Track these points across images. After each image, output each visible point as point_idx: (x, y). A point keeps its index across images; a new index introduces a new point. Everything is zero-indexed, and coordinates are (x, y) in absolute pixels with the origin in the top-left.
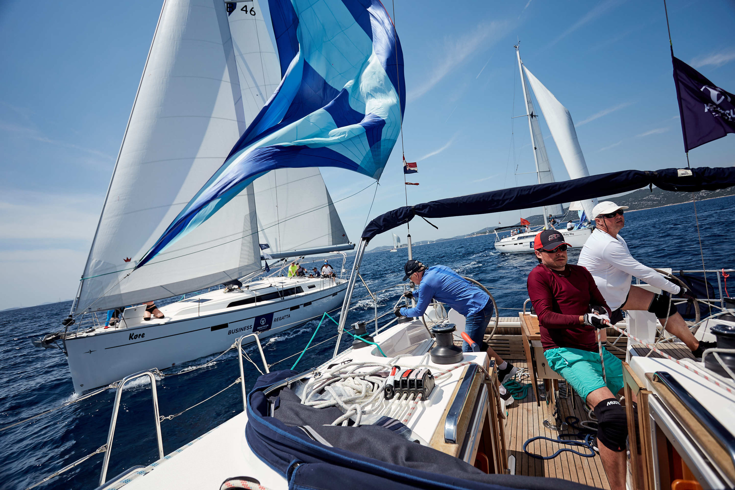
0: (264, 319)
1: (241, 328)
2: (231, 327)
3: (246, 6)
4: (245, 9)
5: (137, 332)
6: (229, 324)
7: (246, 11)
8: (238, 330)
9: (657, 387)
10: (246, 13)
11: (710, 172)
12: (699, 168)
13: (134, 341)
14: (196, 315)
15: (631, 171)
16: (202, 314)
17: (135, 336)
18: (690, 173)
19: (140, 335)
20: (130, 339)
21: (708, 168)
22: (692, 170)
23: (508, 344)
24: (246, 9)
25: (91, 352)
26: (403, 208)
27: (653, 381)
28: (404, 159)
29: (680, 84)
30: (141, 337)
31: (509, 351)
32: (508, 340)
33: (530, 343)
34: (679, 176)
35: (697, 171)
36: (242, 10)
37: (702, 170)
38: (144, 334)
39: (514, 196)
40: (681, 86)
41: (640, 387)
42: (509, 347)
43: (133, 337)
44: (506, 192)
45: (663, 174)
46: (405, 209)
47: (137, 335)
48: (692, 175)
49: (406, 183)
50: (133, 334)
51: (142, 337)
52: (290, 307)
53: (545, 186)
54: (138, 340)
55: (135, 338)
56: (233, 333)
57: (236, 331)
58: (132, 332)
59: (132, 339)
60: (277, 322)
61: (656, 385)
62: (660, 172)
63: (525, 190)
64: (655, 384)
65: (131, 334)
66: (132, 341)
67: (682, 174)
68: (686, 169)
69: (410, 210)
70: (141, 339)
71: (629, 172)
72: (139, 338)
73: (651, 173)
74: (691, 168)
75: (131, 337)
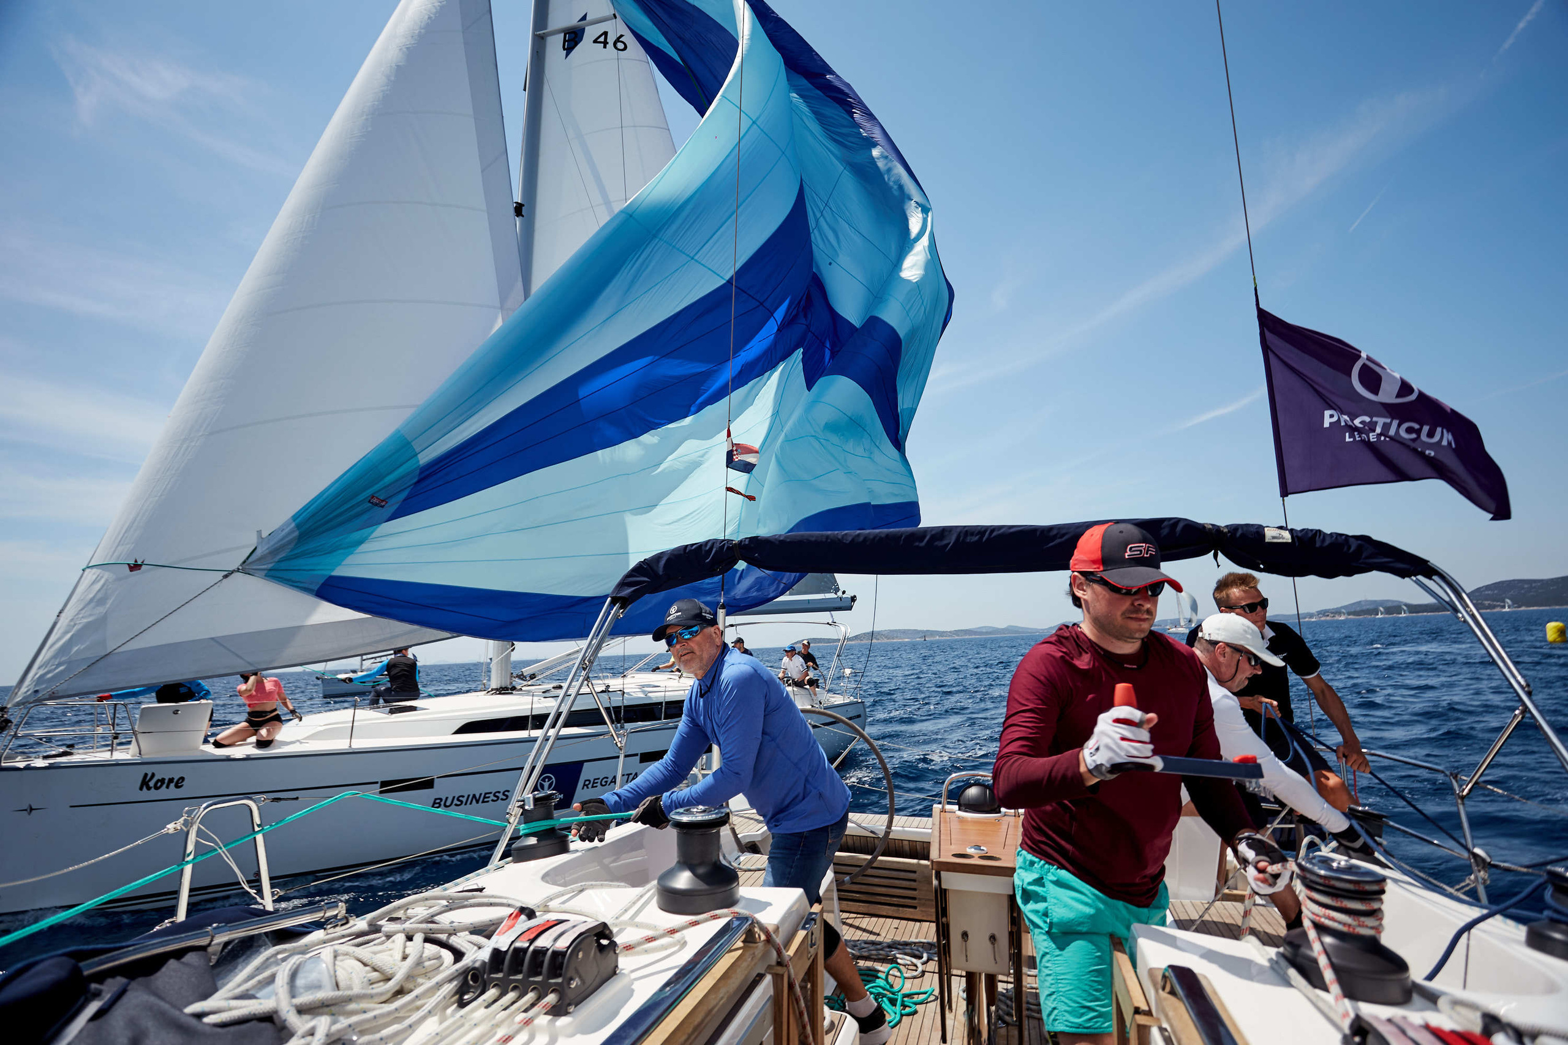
0: (550, 778)
1: (474, 796)
2: (442, 789)
3: (605, 34)
4: (602, 39)
5: (162, 773)
6: (436, 782)
7: (605, 43)
8: (464, 800)
9: (1167, 1009)
10: (605, 47)
11: (1324, 540)
12: (1303, 530)
13: (153, 794)
14: (342, 744)
15: (1178, 521)
16: (359, 744)
17: (158, 781)
18: (1287, 537)
19: (171, 780)
20: (141, 789)
21: (1320, 531)
22: (1291, 531)
23: (914, 881)
24: (606, 38)
25: (32, 809)
26: (714, 542)
27: (1160, 991)
28: (729, 435)
29: (1271, 355)
30: (172, 785)
31: (914, 898)
32: (915, 872)
33: (936, 878)
34: (1267, 540)
35: (1300, 535)
36: (595, 41)
37: (1310, 534)
38: (182, 779)
39: (949, 544)
40: (1273, 360)
41: (1137, 1005)
42: (915, 889)
43: (152, 784)
44: (933, 532)
45: (1238, 534)
46: (718, 545)
47: (162, 781)
48: (1290, 541)
49: (729, 489)
50: (153, 775)
51: (177, 786)
52: (639, 752)
53: (1012, 530)
54: (163, 793)
55: (156, 788)
56: (446, 806)
57: (456, 802)
58: (149, 770)
59: (149, 788)
60: (591, 789)
61: (1165, 1003)
62: (1234, 528)
63: (972, 534)
64: (1165, 999)
65: (146, 775)
66: (146, 794)
67: (1274, 538)
68: (1281, 528)
69: (728, 547)
70: (173, 792)
71: (1175, 522)
72: (168, 787)
73: (1217, 530)
74: (1289, 527)
75: (145, 784)
